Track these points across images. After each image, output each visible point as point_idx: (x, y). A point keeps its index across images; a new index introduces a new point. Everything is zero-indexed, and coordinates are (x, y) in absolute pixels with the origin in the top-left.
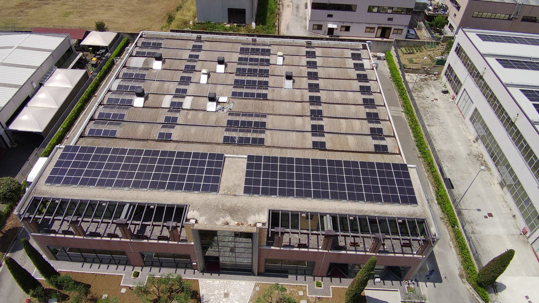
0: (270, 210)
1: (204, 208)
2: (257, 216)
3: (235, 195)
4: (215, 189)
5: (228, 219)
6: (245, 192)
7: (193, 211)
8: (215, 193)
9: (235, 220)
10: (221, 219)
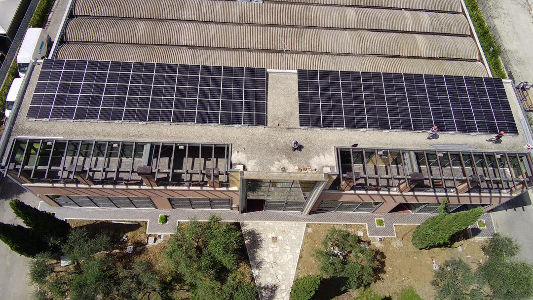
0: (337, 148)
1: (252, 148)
2: (322, 157)
3: (289, 128)
4: (261, 120)
5: (285, 162)
6: (302, 124)
7: (238, 152)
8: (263, 126)
9: (294, 164)
10: (276, 162)
